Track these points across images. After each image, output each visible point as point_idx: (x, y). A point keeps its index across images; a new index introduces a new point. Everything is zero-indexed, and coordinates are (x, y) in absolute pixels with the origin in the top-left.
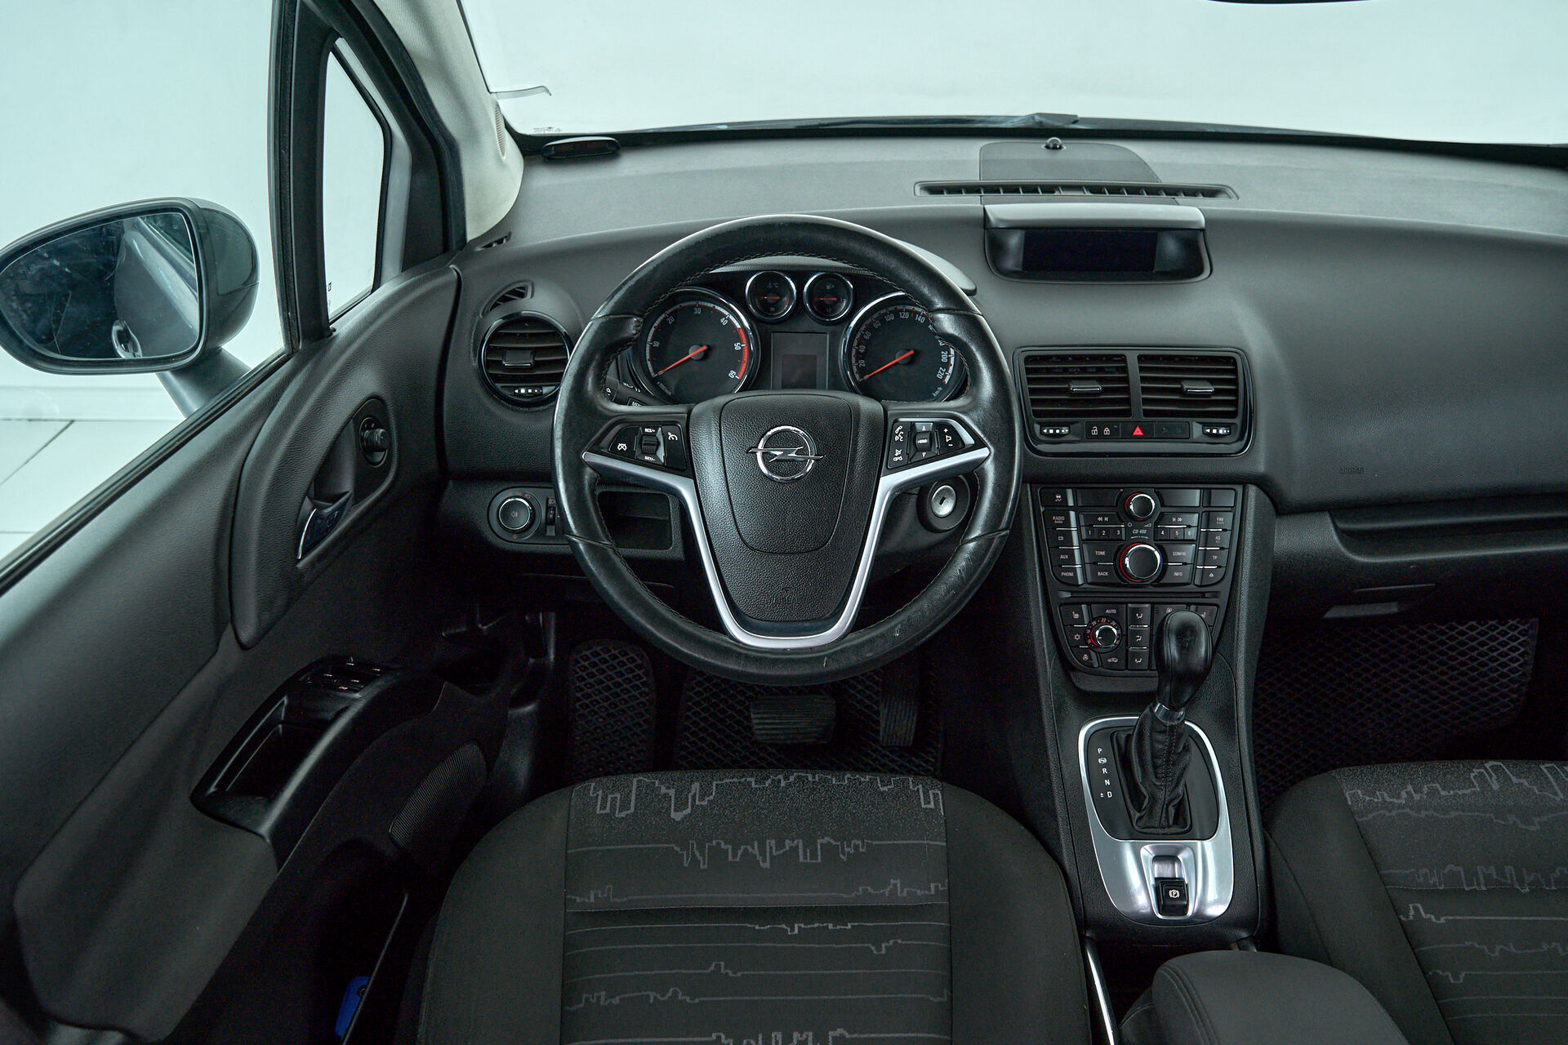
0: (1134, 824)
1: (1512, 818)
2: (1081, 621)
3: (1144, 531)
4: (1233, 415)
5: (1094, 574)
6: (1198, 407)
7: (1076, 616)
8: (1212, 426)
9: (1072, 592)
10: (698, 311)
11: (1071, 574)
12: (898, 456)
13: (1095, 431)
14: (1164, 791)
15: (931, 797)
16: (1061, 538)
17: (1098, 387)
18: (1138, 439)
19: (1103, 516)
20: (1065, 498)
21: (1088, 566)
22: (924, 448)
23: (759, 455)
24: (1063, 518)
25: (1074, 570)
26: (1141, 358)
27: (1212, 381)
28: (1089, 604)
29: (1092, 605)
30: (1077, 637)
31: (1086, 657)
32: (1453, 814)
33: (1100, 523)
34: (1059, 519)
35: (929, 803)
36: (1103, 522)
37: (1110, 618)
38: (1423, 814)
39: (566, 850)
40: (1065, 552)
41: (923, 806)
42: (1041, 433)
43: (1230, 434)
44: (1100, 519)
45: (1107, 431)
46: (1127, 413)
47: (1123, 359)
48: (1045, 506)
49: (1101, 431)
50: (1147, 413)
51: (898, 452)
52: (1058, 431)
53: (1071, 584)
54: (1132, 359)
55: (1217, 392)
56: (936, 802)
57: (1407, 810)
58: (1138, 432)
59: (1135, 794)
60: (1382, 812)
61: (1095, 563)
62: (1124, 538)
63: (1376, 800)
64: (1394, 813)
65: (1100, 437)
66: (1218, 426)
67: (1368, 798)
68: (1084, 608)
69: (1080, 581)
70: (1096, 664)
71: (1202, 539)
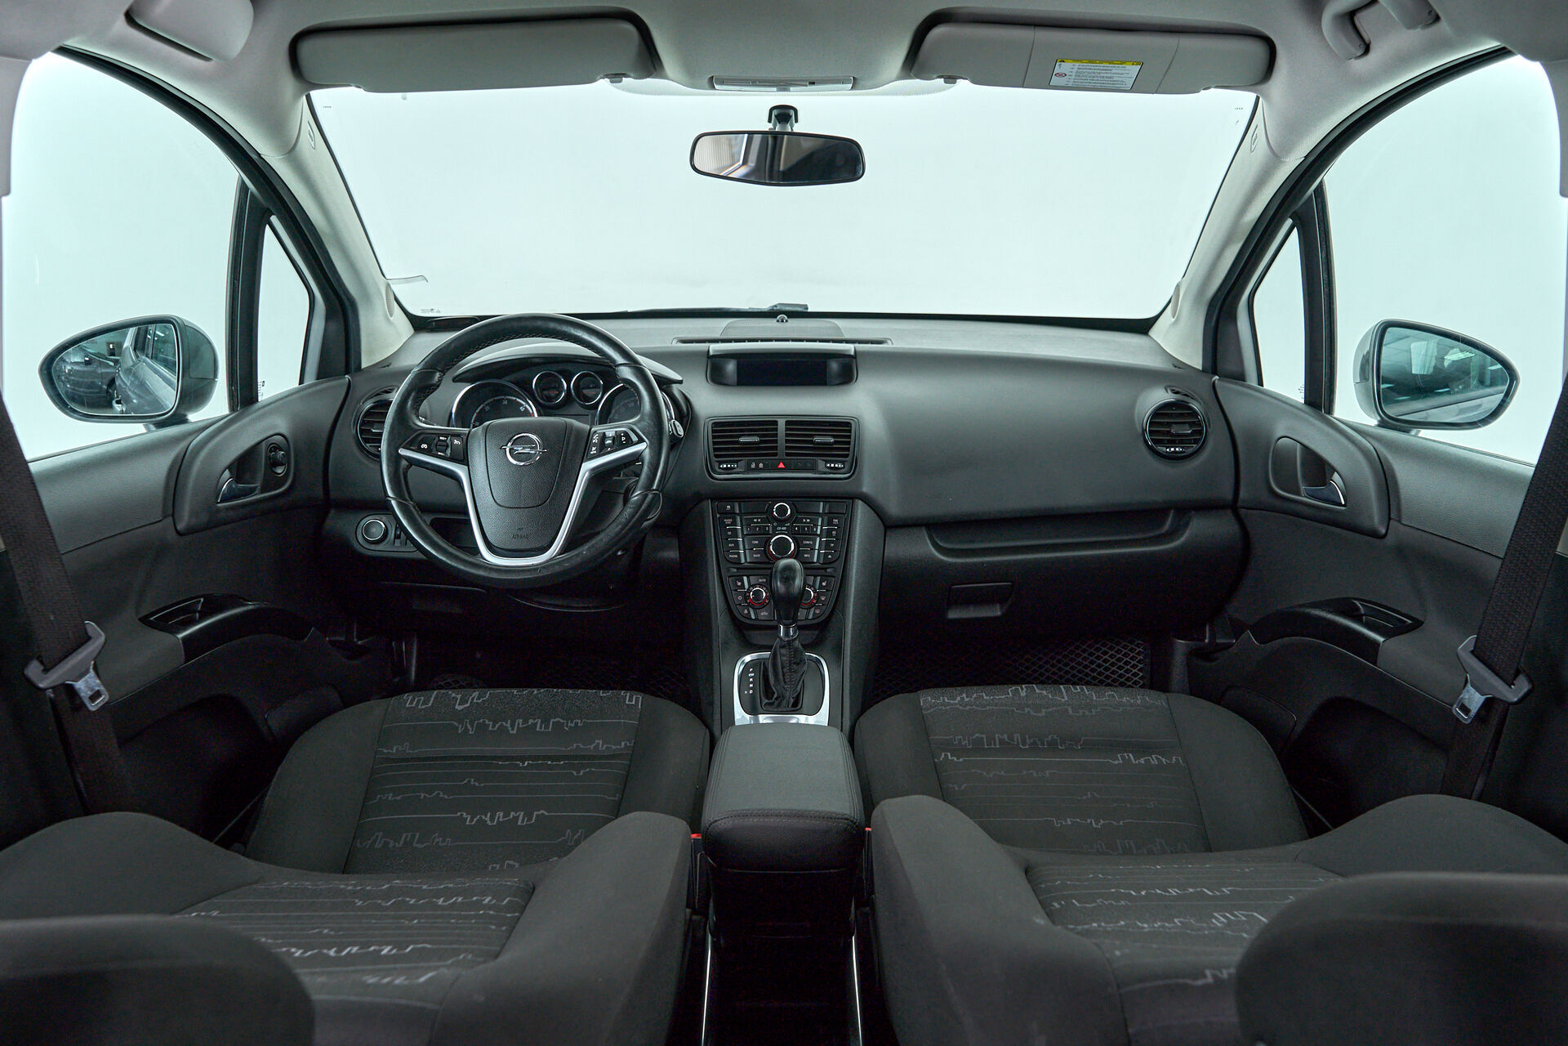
0: (763, 706)
1: (1027, 710)
2: (743, 586)
3: (785, 528)
4: (847, 456)
5: (751, 556)
6: (825, 451)
7: (739, 584)
8: (831, 462)
9: (738, 569)
10: (505, 402)
11: (736, 556)
12: (594, 451)
13: (753, 466)
14: (789, 691)
15: (634, 698)
16: (730, 533)
17: (757, 439)
18: (781, 470)
19: (758, 518)
20: (733, 508)
21: (747, 551)
22: (609, 445)
23: (508, 450)
24: (731, 520)
25: (739, 554)
26: (788, 423)
27: (834, 436)
28: (748, 577)
29: (751, 577)
30: (740, 598)
31: (746, 611)
32: (988, 708)
33: (755, 523)
34: (728, 521)
35: (632, 701)
36: (757, 522)
37: (761, 585)
38: (968, 708)
39: (382, 725)
40: (731, 542)
41: (627, 702)
42: (720, 468)
43: (844, 467)
44: (755, 520)
45: (761, 465)
46: (776, 455)
47: (775, 423)
48: (720, 514)
49: (757, 465)
50: (787, 454)
51: (594, 449)
52: (729, 466)
53: (737, 562)
54: (782, 423)
55: (835, 442)
56: (637, 702)
57: (958, 706)
58: (781, 466)
59: (768, 691)
60: (940, 707)
61: (752, 549)
62: (771, 532)
63: (939, 702)
64: (948, 708)
65: (757, 470)
66: (835, 462)
67: (933, 701)
68: (745, 578)
69: (743, 561)
70: (753, 617)
71: (824, 534)
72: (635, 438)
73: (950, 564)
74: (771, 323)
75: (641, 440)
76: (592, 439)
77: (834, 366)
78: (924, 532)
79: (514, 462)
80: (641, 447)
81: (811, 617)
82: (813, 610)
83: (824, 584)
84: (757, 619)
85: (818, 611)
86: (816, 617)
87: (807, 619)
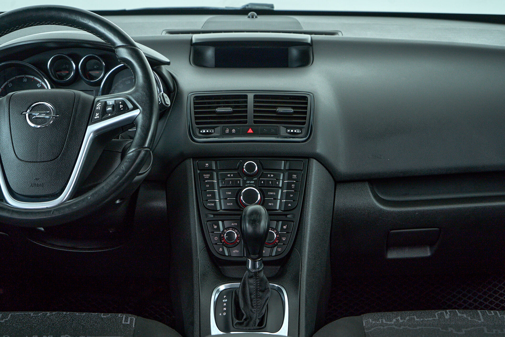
0: (234, 325)
1: (450, 329)
2: (218, 228)
3: (253, 182)
4: (304, 123)
5: (225, 204)
6: (286, 119)
7: (215, 227)
8: (291, 128)
9: (214, 215)
10: (25, 80)
11: (213, 205)
12: (97, 116)
13: (227, 131)
14: (256, 313)
15: (129, 320)
16: (208, 186)
17: (230, 109)
18: (250, 135)
19: (231, 174)
20: (211, 165)
21: (222, 201)
22: (110, 112)
23: (27, 115)
24: (209, 175)
25: (215, 203)
26: (255, 97)
27: (293, 108)
28: (223, 221)
29: (225, 221)
30: (216, 238)
31: (221, 249)
32: (418, 328)
33: (229, 177)
34: (207, 176)
35: (127, 322)
36: (230, 177)
37: (233, 228)
38: (402, 328)
40: (209, 193)
41: (123, 323)
42: (200, 133)
43: (301, 133)
44: (229, 175)
45: (234, 131)
46: (246, 122)
47: (246, 97)
48: (200, 170)
49: (230, 131)
50: (255, 122)
51: (97, 114)
52: (207, 131)
53: (214, 209)
54: (251, 97)
55: (295, 112)
56: (131, 322)
57: (394, 326)
58: (250, 131)
59: (238, 314)
60: (379, 327)
61: (226, 199)
62: (241, 185)
63: (378, 323)
64: (386, 327)
65: (231, 134)
66: (294, 128)
67: (374, 322)
68: (220, 223)
69: (218, 208)
70: (227, 254)
71: (285, 186)
72: (130, 106)
73: (389, 212)
74: (243, 19)
75: (135, 108)
76: (96, 106)
77: (294, 52)
78: (367, 187)
79: (32, 125)
80: (136, 113)
81: (274, 254)
82: (275, 248)
83: (285, 227)
84: (230, 256)
85: (279, 250)
86: (278, 254)
87: (271, 256)
